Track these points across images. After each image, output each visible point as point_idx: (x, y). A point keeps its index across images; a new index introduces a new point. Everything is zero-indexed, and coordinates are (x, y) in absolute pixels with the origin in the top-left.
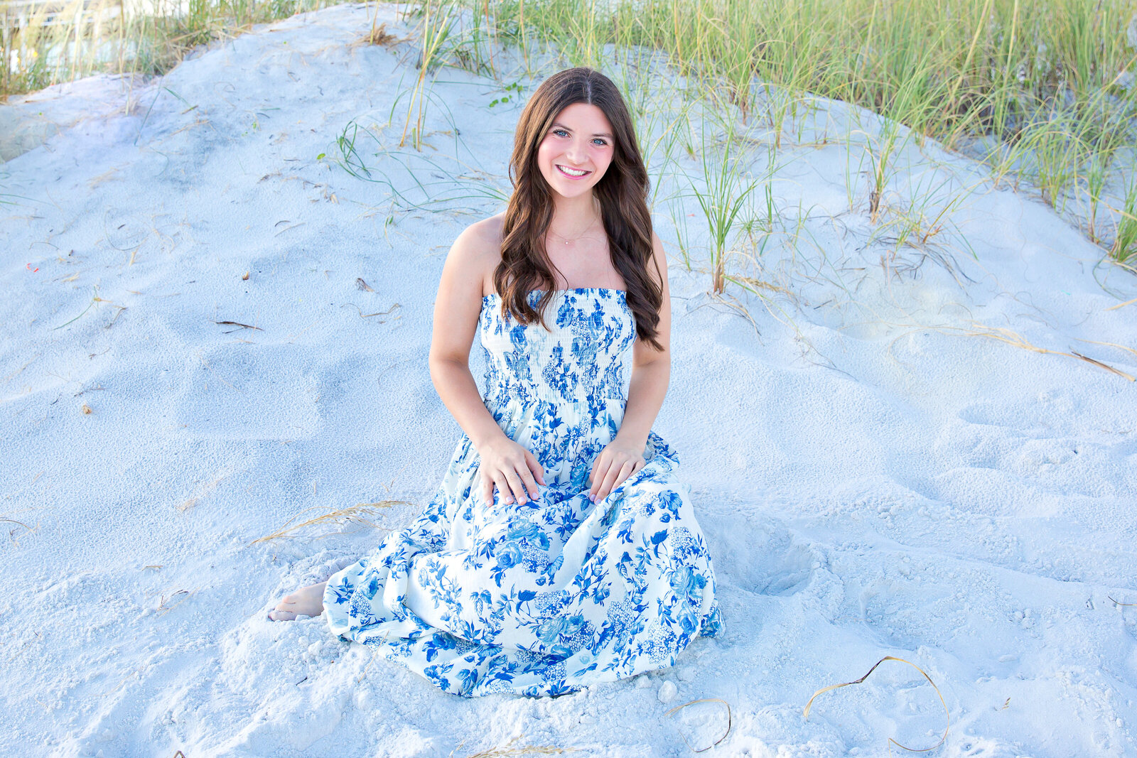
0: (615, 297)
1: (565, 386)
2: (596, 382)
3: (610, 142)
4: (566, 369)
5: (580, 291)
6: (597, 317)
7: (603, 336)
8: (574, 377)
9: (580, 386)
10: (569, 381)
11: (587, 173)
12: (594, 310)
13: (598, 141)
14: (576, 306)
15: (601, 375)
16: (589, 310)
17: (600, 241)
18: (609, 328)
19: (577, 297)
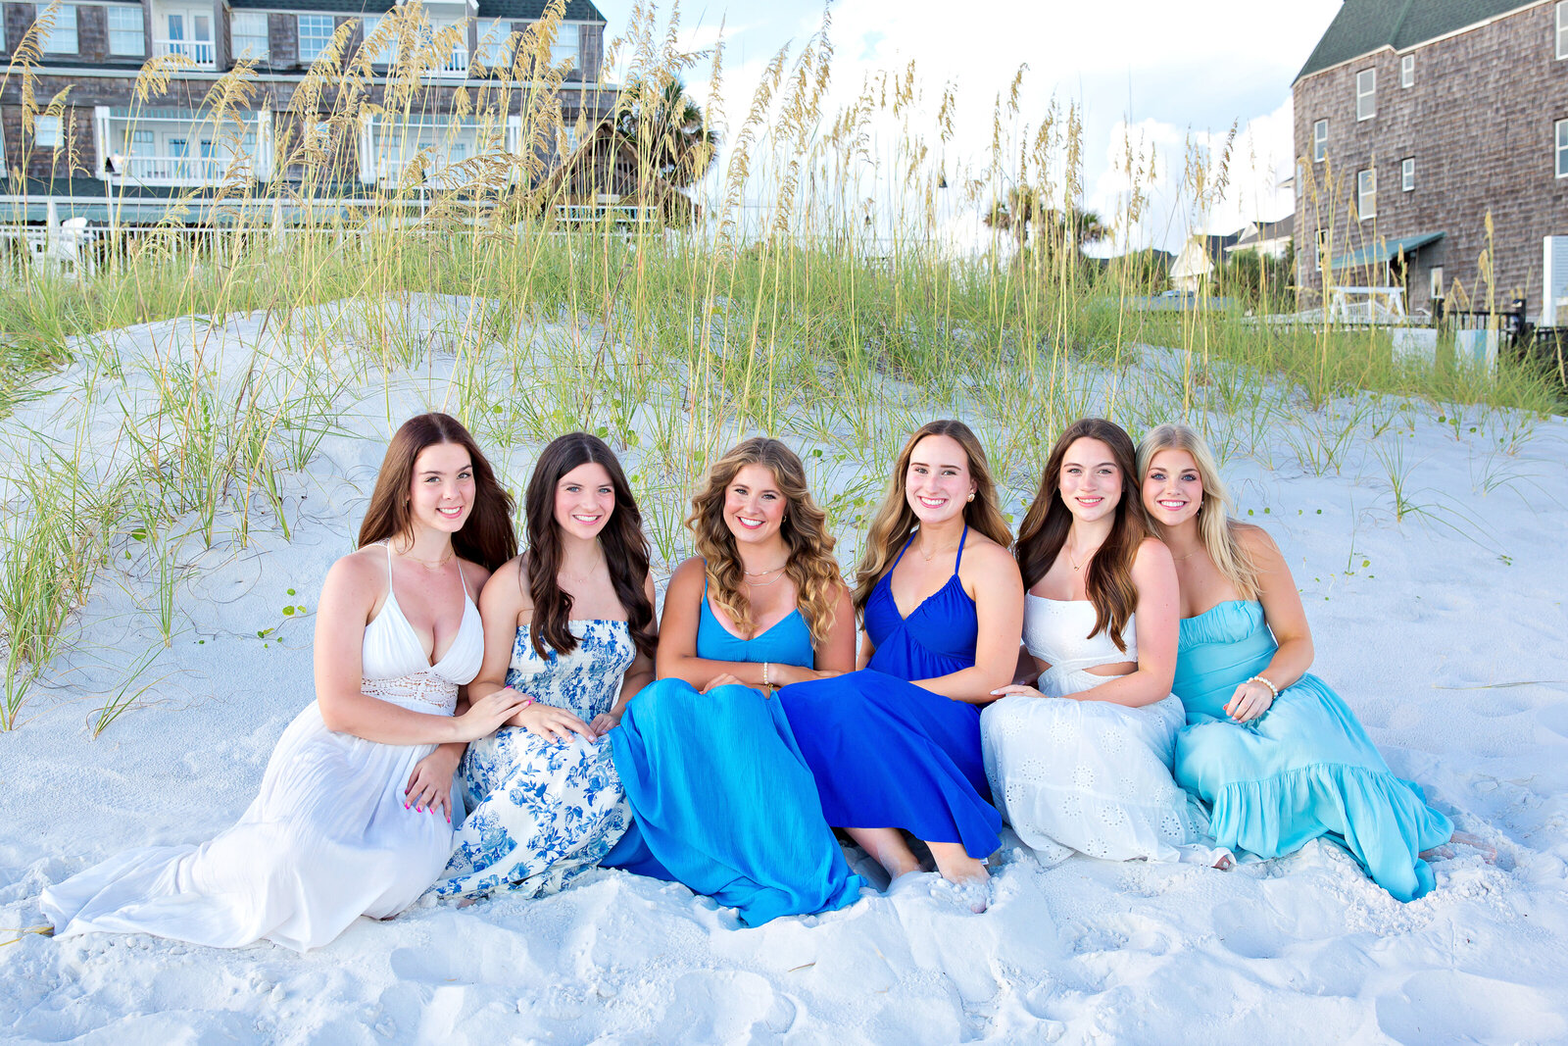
0: (623, 627)
1: (575, 695)
2: (599, 696)
3: (612, 489)
4: (580, 682)
5: (598, 622)
6: (612, 644)
7: (614, 661)
8: (584, 689)
9: (586, 697)
10: (579, 691)
11: (598, 517)
12: (609, 639)
13: (602, 490)
14: (596, 635)
15: (604, 690)
16: (606, 639)
17: (603, 575)
18: (620, 655)
19: (595, 626)
